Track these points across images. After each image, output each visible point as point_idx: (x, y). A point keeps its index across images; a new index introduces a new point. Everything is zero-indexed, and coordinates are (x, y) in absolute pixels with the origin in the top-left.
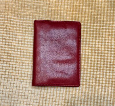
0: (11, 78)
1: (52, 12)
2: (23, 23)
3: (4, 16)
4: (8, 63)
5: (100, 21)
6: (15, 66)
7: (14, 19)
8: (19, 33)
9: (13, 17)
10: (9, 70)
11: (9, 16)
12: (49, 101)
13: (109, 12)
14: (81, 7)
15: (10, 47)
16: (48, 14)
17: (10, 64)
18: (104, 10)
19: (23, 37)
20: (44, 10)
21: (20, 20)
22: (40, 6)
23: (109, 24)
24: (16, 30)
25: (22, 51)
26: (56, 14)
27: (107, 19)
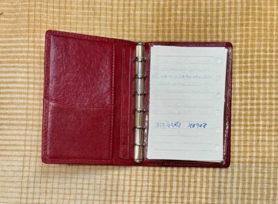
1: (118, 25)
3: (27, 39)
11: (36, 39)
12: (123, 196)
13: (227, 17)
14: (173, 12)
16: (112, 29)
18: (217, 16)
20: (102, 22)
22: (95, 14)
26: (126, 28)
27: (223, 31)
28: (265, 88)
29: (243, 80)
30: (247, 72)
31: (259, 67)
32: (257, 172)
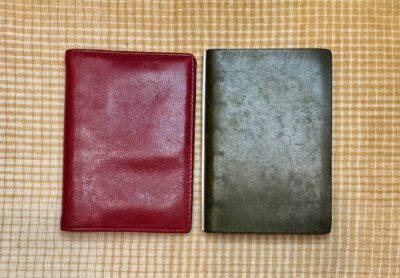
0: (23, 196)
2: (41, 39)
4: (11, 155)
5: (253, 21)
6: (29, 162)
7: (14, 30)
8: (33, 69)
9: (10, 26)
10: (15, 173)
15: (11, 109)
17: (15, 158)
19: (46, 81)
21: (32, 32)
23: (278, 28)
24: (25, 61)
25: (46, 119)
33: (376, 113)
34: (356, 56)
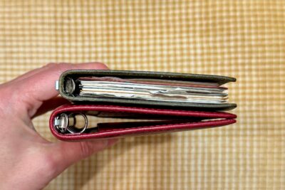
28: (229, 53)
29: (205, 45)
30: (208, 36)
31: (222, 30)
32: (224, 147)
33: (267, 67)
34: (250, 22)
